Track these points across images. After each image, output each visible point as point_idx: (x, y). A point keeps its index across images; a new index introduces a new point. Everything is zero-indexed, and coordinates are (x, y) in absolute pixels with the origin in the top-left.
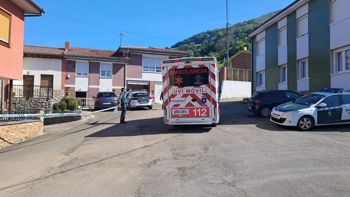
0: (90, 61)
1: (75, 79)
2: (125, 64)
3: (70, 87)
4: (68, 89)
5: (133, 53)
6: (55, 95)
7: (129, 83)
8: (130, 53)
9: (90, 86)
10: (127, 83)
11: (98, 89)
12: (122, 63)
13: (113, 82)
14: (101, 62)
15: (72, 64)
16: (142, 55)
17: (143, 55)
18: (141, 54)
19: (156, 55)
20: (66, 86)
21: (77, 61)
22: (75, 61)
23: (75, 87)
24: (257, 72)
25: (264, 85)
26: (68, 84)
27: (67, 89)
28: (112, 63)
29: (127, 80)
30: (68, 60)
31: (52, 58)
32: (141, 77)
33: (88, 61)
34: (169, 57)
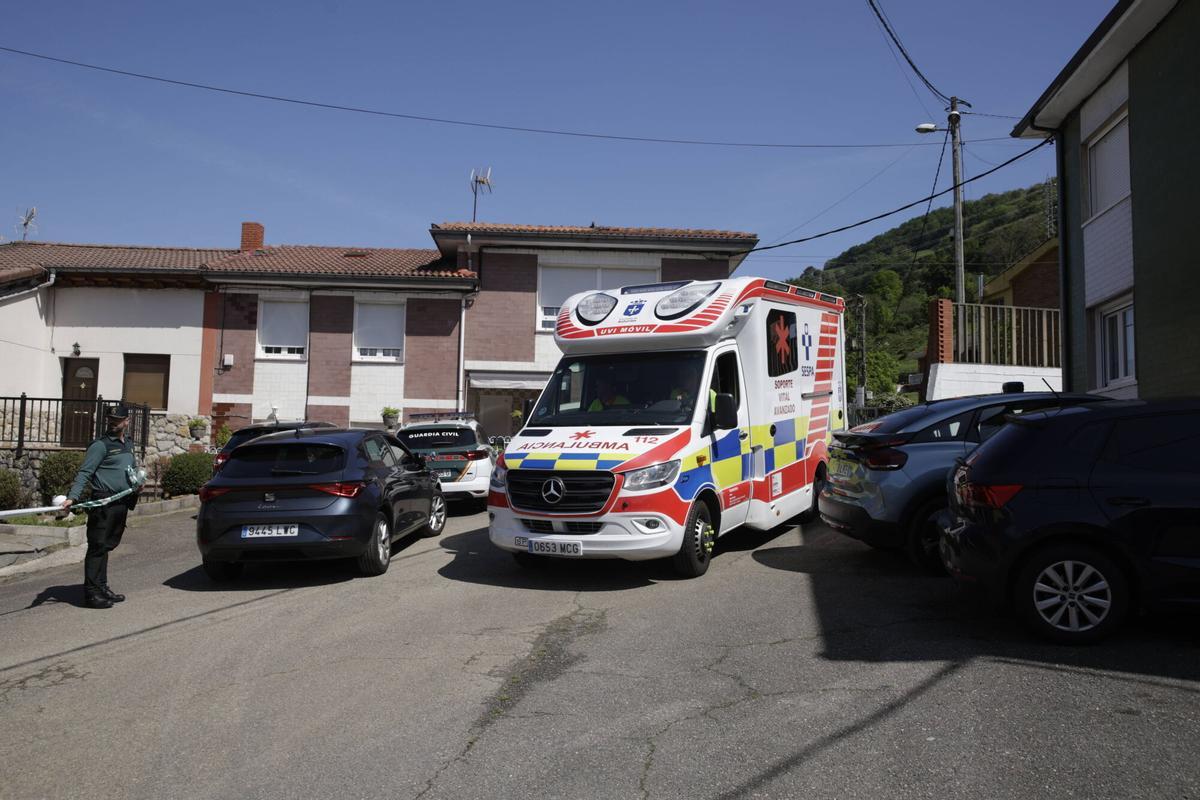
0: (315, 293)
1: (251, 372)
2: (460, 301)
3: (232, 405)
4: (227, 414)
5: (496, 251)
6: (174, 436)
7: (476, 383)
8: (485, 251)
9: (315, 400)
10: (467, 382)
11: (343, 411)
12: (446, 296)
13: (408, 381)
14: (358, 297)
15: (242, 308)
16: (536, 256)
17: (543, 257)
18: (531, 252)
19: (600, 253)
20: (219, 398)
21: (263, 294)
22: (257, 295)
23: (250, 405)
24: (1088, 305)
25: (1131, 379)
26: (224, 391)
27: (222, 409)
28: (403, 298)
29: (468, 373)
30: (228, 291)
31: (166, 285)
32: (530, 356)
33: (304, 295)
34: (663, 259)
